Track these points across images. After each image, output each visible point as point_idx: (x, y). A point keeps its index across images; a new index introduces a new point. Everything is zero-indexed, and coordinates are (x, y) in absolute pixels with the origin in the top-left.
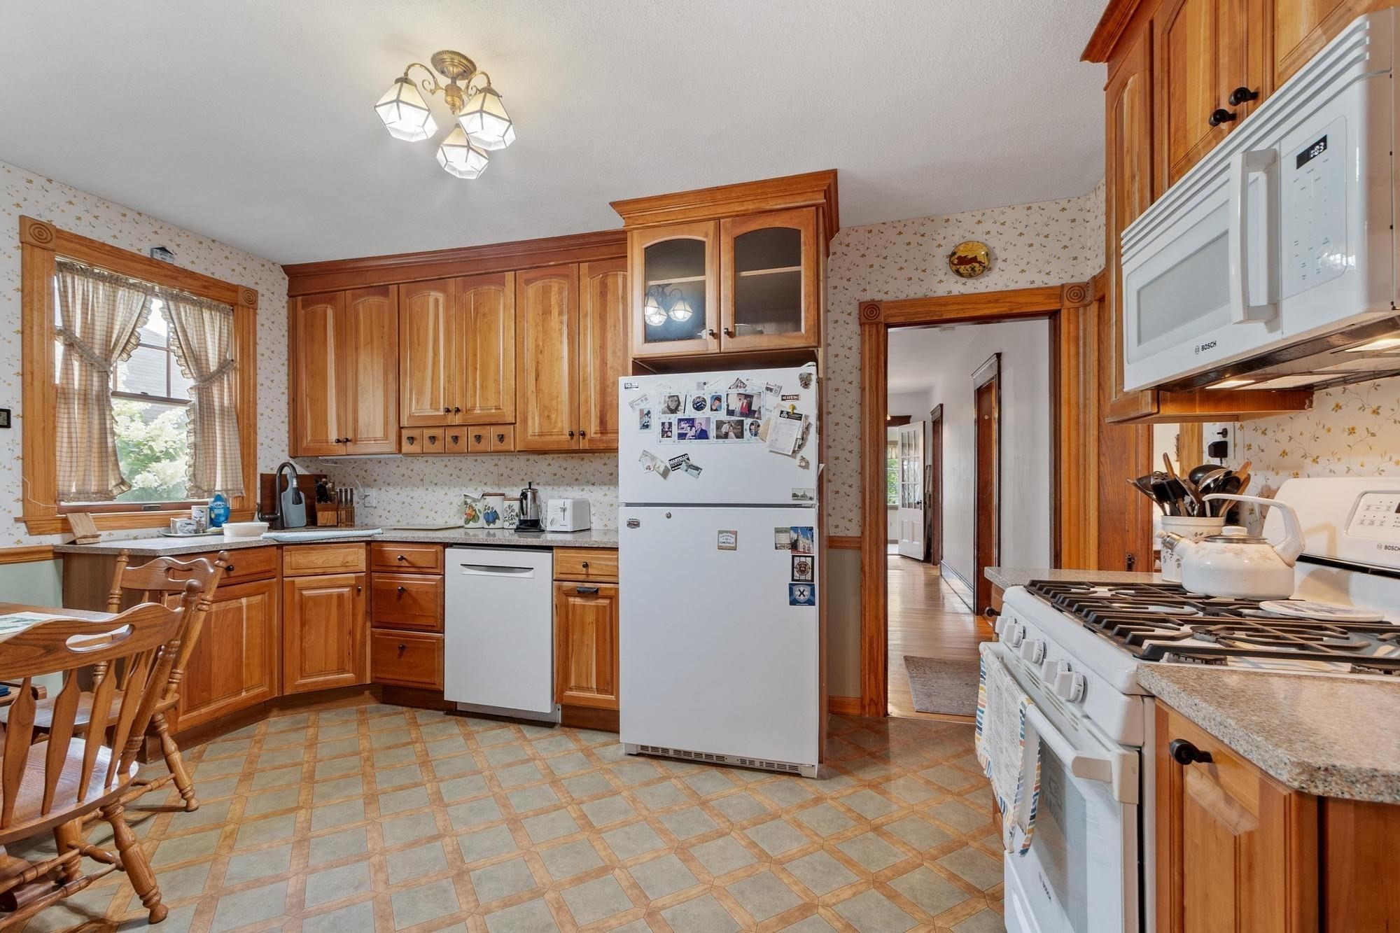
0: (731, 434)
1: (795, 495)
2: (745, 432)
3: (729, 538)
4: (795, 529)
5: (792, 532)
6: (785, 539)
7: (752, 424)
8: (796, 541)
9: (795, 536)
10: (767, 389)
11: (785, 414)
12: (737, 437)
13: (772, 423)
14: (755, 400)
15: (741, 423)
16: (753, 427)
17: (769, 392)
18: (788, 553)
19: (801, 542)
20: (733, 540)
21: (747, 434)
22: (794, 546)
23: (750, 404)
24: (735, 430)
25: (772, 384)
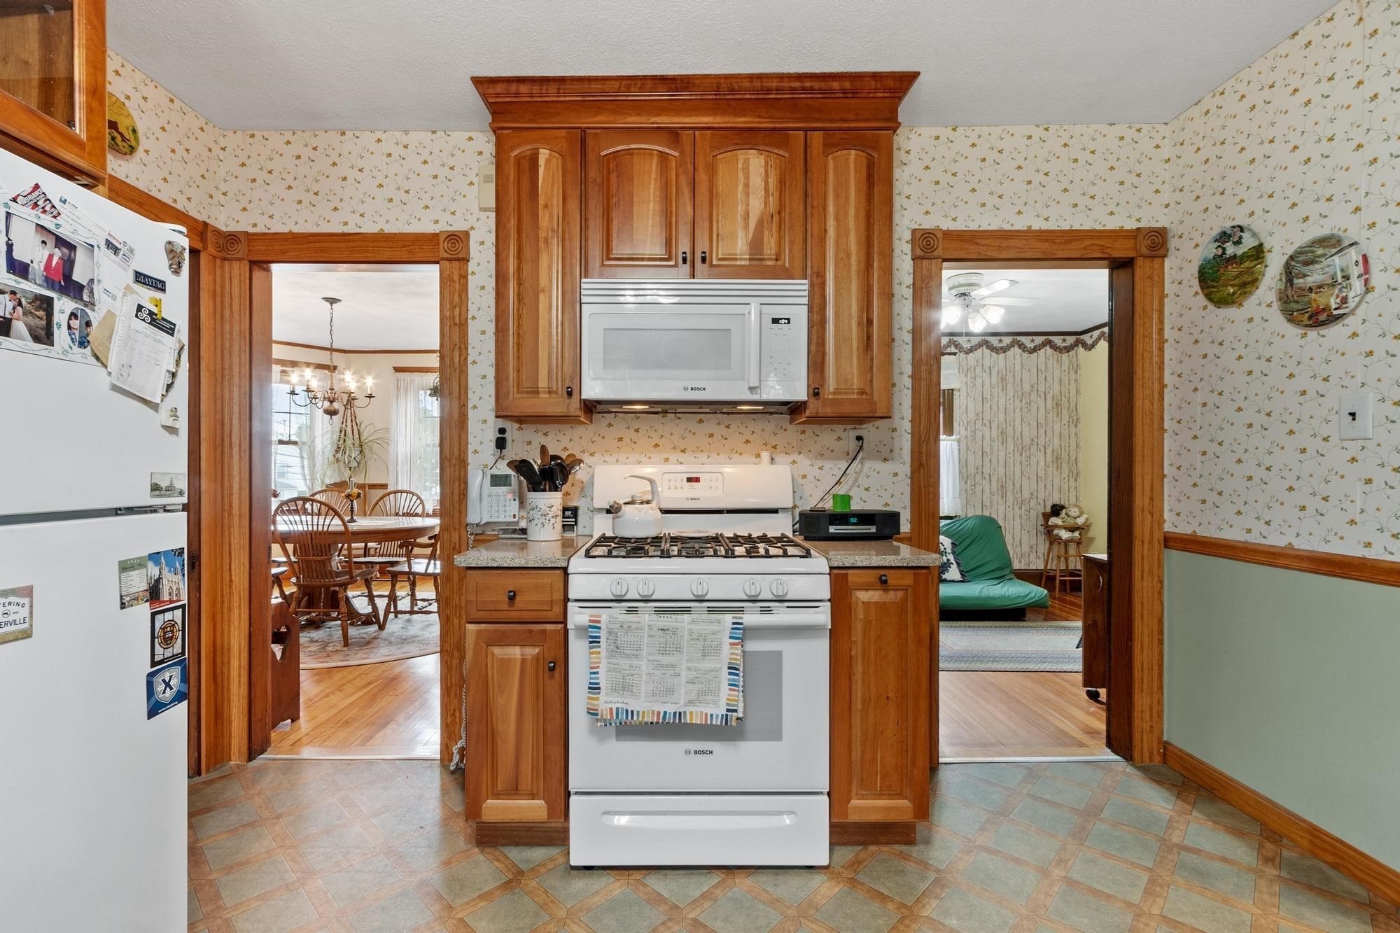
0: (19, 326)
1: (155, 488)
2: (56, 332)
3: (12, 609)
4: (154, 557)
5: (150, 564)
6: (138, 582)
7: (73, 315)
8: (158, 581)
9: (153, 571)
10: (109, 244)
11: (144, 314)
12: (37, 339)
13: (119, 331)
14: (80, 257)
15: (47, 304)
16: (75, 324)
17: (110, 252)
18: (143, 610)
19: (165, 581)
20: (24, 612)
21: (61, 335)
22: (154, 593)
23: (69, 264)
24: (30, 319)
25: (119, 237)
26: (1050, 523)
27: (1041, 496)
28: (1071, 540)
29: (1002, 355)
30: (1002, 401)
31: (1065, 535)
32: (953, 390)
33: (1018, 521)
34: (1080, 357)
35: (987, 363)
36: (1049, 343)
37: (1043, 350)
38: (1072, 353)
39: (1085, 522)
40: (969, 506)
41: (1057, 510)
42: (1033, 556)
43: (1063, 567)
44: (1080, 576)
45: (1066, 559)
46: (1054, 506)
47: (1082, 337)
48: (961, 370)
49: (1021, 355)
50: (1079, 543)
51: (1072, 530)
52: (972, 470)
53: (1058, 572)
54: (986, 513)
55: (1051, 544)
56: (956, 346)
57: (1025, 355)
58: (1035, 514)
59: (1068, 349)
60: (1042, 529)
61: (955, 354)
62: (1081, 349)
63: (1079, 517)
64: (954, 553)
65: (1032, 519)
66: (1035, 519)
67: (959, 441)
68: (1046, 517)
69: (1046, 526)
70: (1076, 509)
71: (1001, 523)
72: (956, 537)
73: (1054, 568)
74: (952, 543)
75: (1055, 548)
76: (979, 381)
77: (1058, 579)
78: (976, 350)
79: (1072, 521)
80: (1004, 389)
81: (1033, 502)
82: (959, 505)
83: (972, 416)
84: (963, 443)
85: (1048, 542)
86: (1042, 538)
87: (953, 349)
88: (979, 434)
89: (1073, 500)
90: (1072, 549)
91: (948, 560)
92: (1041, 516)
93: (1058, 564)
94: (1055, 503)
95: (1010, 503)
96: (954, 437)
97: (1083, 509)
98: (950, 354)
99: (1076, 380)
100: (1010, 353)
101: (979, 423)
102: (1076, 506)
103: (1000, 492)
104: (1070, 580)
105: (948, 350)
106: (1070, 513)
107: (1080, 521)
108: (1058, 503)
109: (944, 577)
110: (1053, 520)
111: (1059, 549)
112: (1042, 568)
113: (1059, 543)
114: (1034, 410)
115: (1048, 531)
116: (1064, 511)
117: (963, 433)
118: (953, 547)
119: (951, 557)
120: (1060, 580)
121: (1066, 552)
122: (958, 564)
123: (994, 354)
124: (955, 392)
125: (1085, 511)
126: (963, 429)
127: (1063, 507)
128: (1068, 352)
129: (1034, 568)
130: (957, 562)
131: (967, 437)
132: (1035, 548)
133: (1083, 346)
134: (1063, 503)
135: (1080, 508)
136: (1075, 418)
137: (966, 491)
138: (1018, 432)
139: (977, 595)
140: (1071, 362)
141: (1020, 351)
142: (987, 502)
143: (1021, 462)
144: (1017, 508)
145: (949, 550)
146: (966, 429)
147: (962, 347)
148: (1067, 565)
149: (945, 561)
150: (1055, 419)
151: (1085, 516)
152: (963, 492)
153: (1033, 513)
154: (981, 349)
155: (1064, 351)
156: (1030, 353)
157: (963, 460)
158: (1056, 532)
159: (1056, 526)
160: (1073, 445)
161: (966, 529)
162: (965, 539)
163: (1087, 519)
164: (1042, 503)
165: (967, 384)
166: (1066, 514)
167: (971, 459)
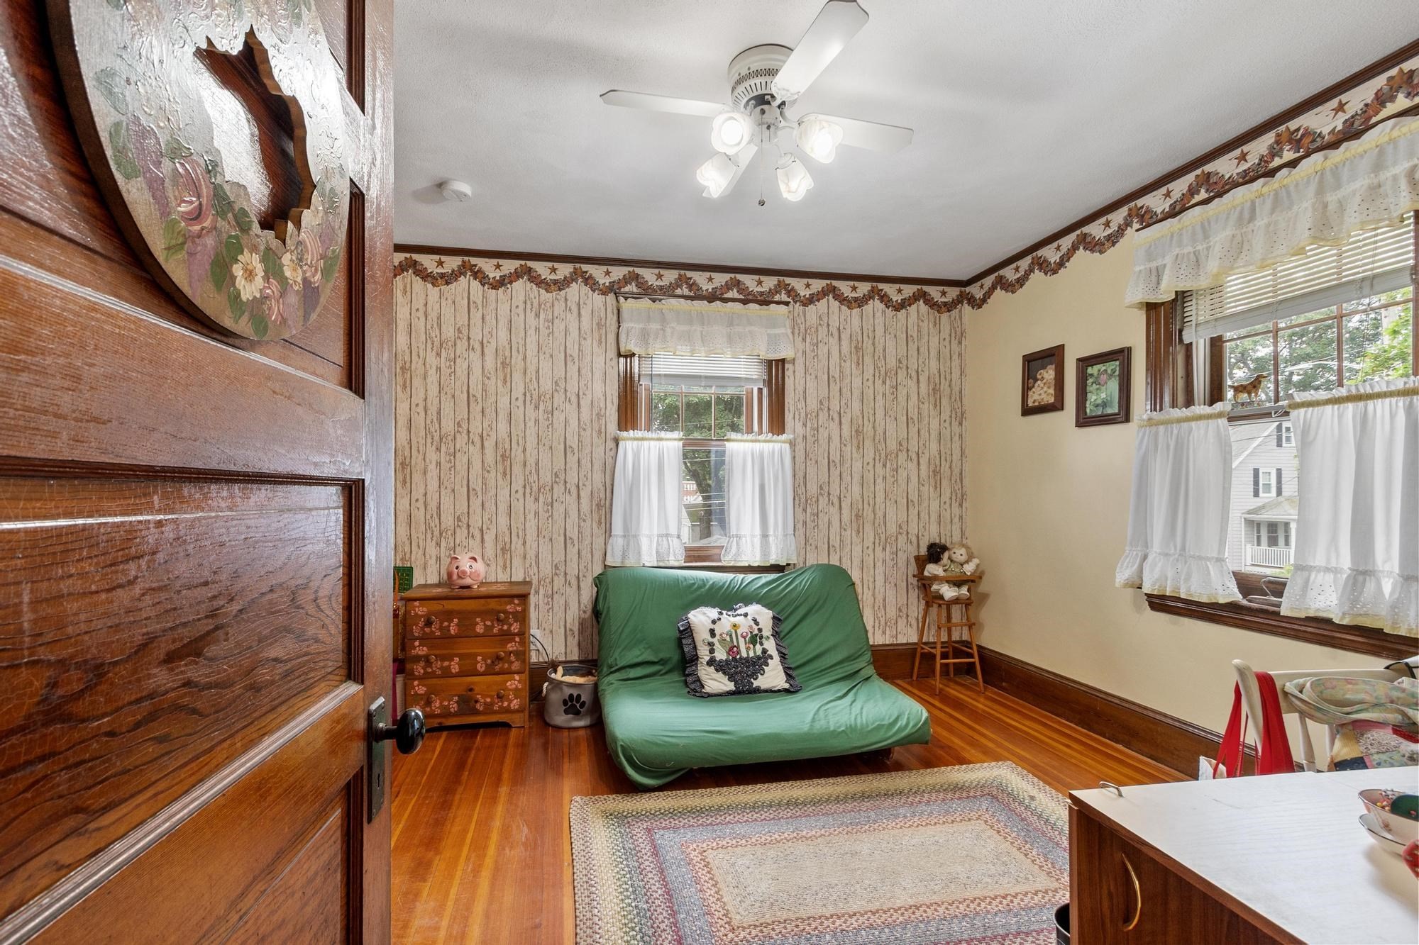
26: (926, 573)
27: (914, 529)
28: (956, 601)
29: (856, 311)
30: (857, 382)
31: (948, 592)
32: (783, 361)
33: (880, 570)
34: (966, 319)
35: (834, 322)
36: (923, 296)
37: (914, 307)
38: (955, 313)
39: (975, 571)
40: (808, 548)
41: (936, 552)
42: (902, 623)
43: (944, 638)
44: (971, 656)
45: (949, 630)
46: (932, 546)
47: (968, 289)
48: (796, 331)
49: (884, 312)
50: (967, 603)
51: (958, 583)
52: (813, 489)
53: (939, 646)
54: (835, 561)
55: (928, 605)
56: (789, 293)
57: (889, 312)
58: (904, 557)
59: (949, 307)
60: (914, 581)
61: (787, 304)
62: (966, 308)
63: (967, 562)
64: (776, 634)
65: (899, 565)
66: (904, 567)
67: (792, 444)
68: (921, 562)
69: (920, 576)
70: (963, 551)
71: (856, 577)
72: (779, 608)
73: (931, 640)
74: (774, 618)
75: (934, 610)
76: (823, 350)
77: (939, 661)
78: (818, 300)
79: (957, 570)
80: (860, 363)
81: (902, 540)
82: (793, 547)
83: (813, 404)
84: (800, 446)
85: (923, 602)
86: (914, 594)
87: (784, 297)
88: (823, 433)
89: (956, 537)
90: (957, 612)
91: (764, 651)
92: (913, 561)
93: (938, 636)
94: (932, 541)
95: (869, 541)
96: (784, 437)
97: (973, 550)
98: (778, 303)
99: (960, 355)
100: (868, 308)
101: (823, 416)
102: (963, 546)
103: (854, 525)
104: (954, 664)
105: (777, 298)
106: (954, 557)
107: (969, 569)
108: (937, 541)
109: (756, 684)
110: (932, 569)
111: (939, 615)
112: (915, 640)
113: (940, 605)
114: (902, 399)
115: (924, 585)
116: (946, 555)
117: (800, 430)
118: (775, 625)
119: (770, 646)
120: (941, 664)
121: (949, 618)
122: (783, 656)
123: (844, 308)
124: (787, 366)
125: (976, 553)
126: (799, 426)
127: (944, 548)
128: (949, 311)
129: (904, 641)
130: (780, 652)
131: (805, 437)
132: (904, 611)
133: (969, 304)
134: (943, 541)
135: (967, 548)
136: (959, 411)
137: (805, 523)
138: (880, 431)
139: (806, 728)
140: (952, 327)
141: (882, 306)
142: (835, 540)
143: (885, 478)
144: (879, 549)
145: (767, 632)
146: (805, 425)
147: (797, 295)
148: (950, 635)
149: (759, 652)
150: (932, 413)
151: (976, 561)
152: (800, 526)
153: (902, 557)
154: (825, 300)
155: (943, 309)
156: (897, 310)
157: (800, 475)
158: (935, 587)
159: (935, 578)
160: (957, 453)
161: (799, 589)
162: (797, 608)
163: (978, 566)
164: (914, 540)
165: (804, 352)
166: (949, 558)
167: (811, 472)
